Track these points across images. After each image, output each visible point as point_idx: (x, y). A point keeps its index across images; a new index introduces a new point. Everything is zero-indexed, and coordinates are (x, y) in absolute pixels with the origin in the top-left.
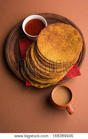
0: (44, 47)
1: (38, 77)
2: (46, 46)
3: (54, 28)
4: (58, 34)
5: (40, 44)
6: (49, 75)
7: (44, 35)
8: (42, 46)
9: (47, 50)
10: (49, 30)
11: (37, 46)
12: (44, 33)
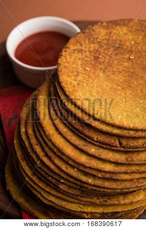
0: (85, 85)
1: (70, 191)
2: (91, 81)
3: (109, 31)
4: (125, 47)
5: (68, 76)
6: (115, 177)
7: (80, 51)
8: (75, 83)
9: (98, 93)
10: (95, 37)
11: (59, 83)
12: (79, 47)
